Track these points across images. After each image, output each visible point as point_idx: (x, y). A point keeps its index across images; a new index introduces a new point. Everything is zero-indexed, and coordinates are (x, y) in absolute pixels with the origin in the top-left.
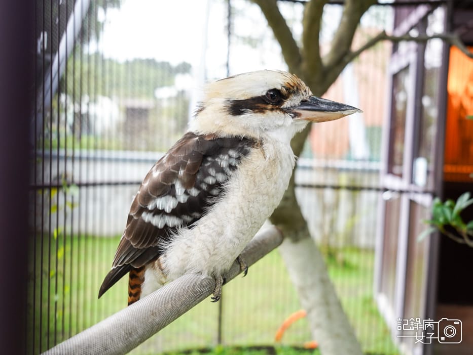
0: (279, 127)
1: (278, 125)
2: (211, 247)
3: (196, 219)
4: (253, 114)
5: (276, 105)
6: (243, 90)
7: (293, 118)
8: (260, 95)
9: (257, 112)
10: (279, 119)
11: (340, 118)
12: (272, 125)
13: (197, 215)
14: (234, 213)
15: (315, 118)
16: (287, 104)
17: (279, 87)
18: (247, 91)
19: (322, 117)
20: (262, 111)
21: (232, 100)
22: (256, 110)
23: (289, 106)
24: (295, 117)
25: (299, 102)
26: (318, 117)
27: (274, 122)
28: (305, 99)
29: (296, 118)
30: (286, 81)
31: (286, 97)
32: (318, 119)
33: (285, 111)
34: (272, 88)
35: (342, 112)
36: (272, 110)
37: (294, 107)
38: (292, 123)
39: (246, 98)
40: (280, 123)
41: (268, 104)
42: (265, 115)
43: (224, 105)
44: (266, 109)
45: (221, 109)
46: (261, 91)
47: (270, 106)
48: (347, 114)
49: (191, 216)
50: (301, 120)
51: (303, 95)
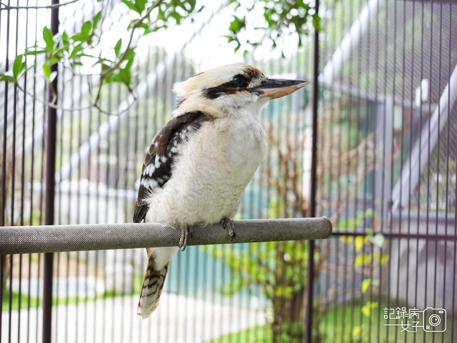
0: (249, 102)
1: (248, 101)
2: (171, 202)
3: (166, 181)
4: (226, 96)
5: (243, 87)
6: (215, 79)
7: (258, 95)
8: (228, 81)
9: (229, 94)
10: (248, 97)
11: (294, 91)
12: (243, 102)
13: (166, 177)
14: (185, 174)
15: (275, 94)
16: (251, 85)
17: (242, 73)
18: (218, 80)
19: (280, 92)
20: (233, 92)
21: (207, 88)
22: (228, 92)
23: (252, 87)
24: (259, 94)
25: (259, 83)
26: (277, 93)
27: (244, 99)
28: (264, 80)
29: (260, 96)
30: (246, 68)
31: (249, 80)
32: (278, 94)
33: (251, 90)
34: (237, 74)
35: (296, 86)
36: (240, 90)
37: (257, 87)
38: (258, 100)
39: (218, 85)
40: (249, 99)
41: (236, 87)
42: (236, 95)
43: (202, 93)
44: (236, 90)
45: (200, 96)
46: (228, 78)
47: (238, 88)
48: (299, 87)
49: (162, 179)
50: (265, 96)
51: (262, 77)
